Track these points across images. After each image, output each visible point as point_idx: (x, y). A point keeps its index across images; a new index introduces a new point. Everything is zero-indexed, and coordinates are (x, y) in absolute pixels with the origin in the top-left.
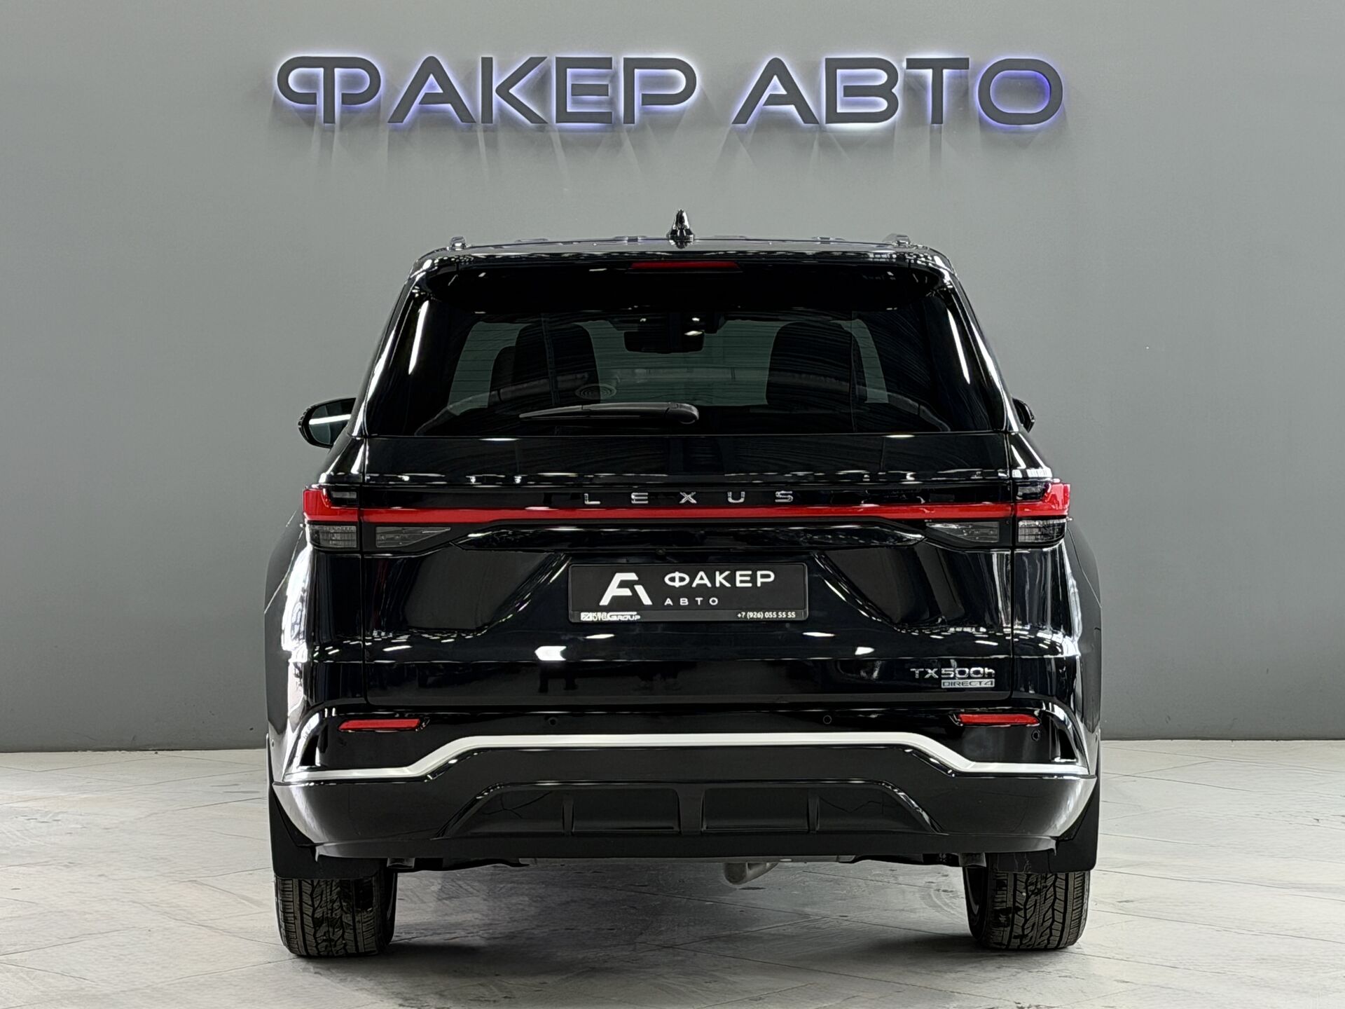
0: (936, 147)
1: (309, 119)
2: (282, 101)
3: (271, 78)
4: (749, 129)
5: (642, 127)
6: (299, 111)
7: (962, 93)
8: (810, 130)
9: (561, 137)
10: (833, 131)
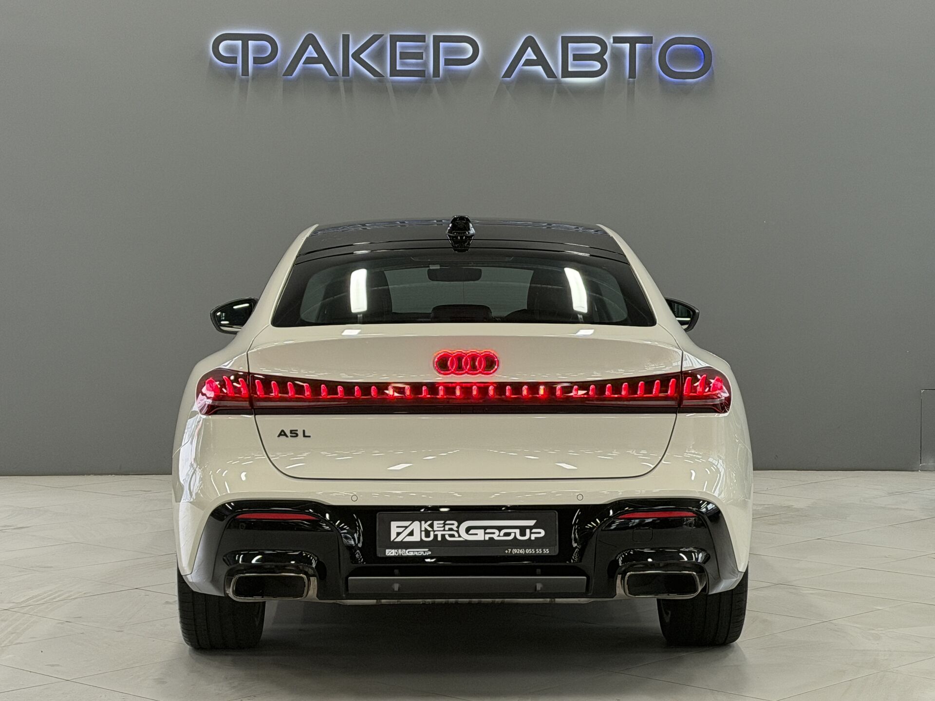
0: (631, 92)
1: (232, 73)
2: (216, 62)
3: (208, 47)
4: (512, 82)
5: (445, 80)
6: (226, 68)
7: (648, 58)
8: (550, 83)
9: (393, 85)
10: (566, 83)
